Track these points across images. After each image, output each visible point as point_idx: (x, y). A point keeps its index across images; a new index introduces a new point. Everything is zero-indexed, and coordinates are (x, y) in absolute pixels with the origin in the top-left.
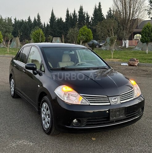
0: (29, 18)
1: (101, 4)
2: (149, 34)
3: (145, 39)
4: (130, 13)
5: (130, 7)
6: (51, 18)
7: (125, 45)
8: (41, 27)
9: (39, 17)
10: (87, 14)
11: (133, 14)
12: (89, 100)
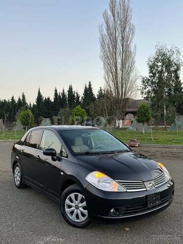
0: (13, 98)
1: (91, 83)
2: (145, 113)
3: (141, 119)
4: (122, 92)
5: (122, 87)
6: (38, 97)
7: (119, 125)
8: (27, 108)
9: (23, 96)
10: (77, 93)
11: (125, 93)
12: (125, 187)
